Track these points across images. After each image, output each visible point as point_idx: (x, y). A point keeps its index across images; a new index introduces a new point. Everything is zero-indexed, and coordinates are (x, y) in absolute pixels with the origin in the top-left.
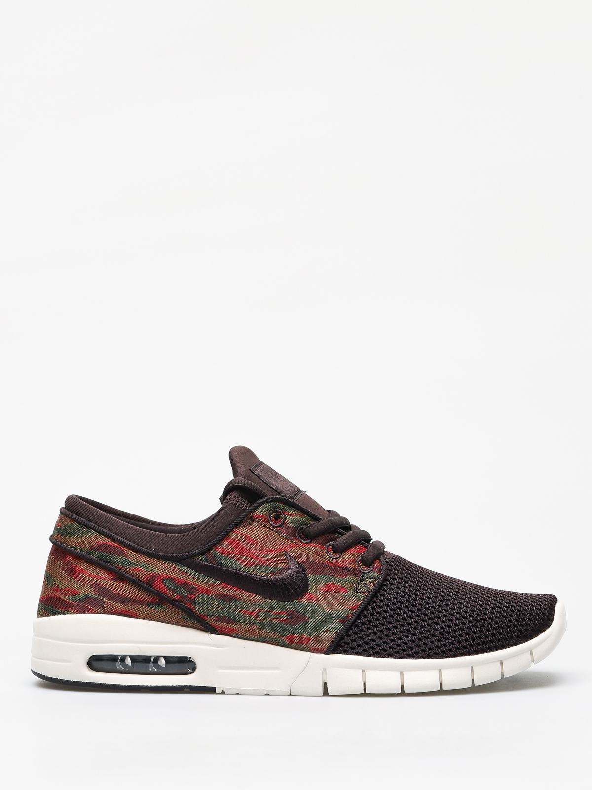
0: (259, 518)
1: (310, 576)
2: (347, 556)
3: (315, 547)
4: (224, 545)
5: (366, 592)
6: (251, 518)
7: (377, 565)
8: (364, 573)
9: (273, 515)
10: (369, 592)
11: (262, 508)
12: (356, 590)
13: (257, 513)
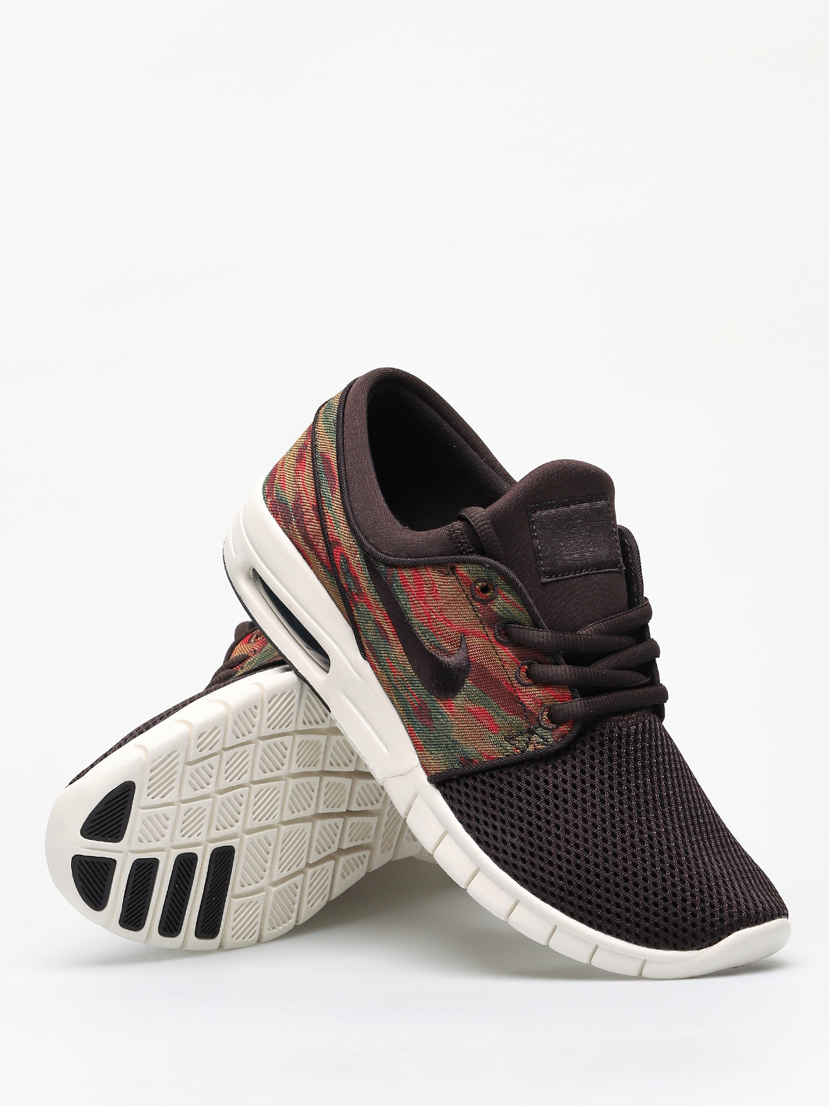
0: (462, 575)
1: (468, 682)
2: (537, 692)
3: (506, 653)
4: (407, 573)
5: (519, 749)
6: (453, 569)
7: (564, 728)
8: (540, 726)
9: (480, 584)
10: (522, 752)
11: (472, 568)
12: (509, 739)
13: (462, 570)
